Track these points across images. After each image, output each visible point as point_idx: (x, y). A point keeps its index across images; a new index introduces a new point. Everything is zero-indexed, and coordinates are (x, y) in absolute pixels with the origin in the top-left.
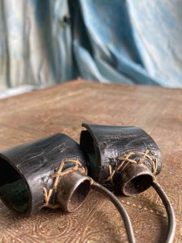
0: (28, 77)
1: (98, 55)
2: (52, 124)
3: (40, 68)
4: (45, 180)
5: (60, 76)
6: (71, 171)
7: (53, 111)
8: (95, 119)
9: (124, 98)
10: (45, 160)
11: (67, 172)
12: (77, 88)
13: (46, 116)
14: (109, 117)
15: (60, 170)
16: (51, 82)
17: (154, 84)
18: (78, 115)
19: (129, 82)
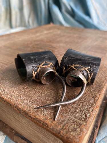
0: (22, 22)
1: (63, 10)
2: (34, 47)
3: (29, 17)
4: (34, 68)
5: (41, 22)
6: (47, 66)
7: (35, 41)
8: (57, 46)
9: (75, 36)
10: (36, 60)
11: (44, 66)
12: (50, 29)
13: (31, 43)
14: (65, 45)
15: (42, 65)
16: (36, 25)
17: (96, 28)
18: (48, 44)
19: (81, 27)
